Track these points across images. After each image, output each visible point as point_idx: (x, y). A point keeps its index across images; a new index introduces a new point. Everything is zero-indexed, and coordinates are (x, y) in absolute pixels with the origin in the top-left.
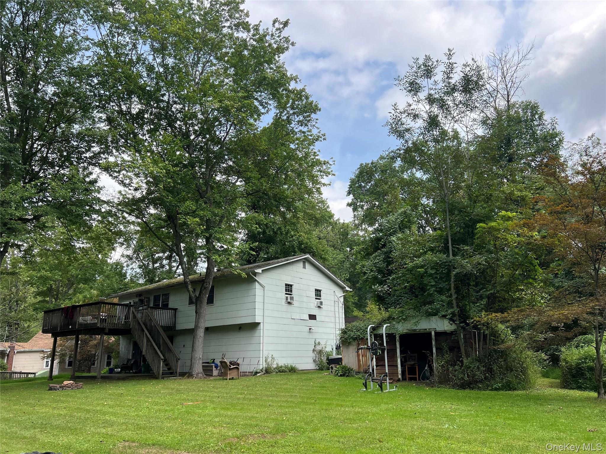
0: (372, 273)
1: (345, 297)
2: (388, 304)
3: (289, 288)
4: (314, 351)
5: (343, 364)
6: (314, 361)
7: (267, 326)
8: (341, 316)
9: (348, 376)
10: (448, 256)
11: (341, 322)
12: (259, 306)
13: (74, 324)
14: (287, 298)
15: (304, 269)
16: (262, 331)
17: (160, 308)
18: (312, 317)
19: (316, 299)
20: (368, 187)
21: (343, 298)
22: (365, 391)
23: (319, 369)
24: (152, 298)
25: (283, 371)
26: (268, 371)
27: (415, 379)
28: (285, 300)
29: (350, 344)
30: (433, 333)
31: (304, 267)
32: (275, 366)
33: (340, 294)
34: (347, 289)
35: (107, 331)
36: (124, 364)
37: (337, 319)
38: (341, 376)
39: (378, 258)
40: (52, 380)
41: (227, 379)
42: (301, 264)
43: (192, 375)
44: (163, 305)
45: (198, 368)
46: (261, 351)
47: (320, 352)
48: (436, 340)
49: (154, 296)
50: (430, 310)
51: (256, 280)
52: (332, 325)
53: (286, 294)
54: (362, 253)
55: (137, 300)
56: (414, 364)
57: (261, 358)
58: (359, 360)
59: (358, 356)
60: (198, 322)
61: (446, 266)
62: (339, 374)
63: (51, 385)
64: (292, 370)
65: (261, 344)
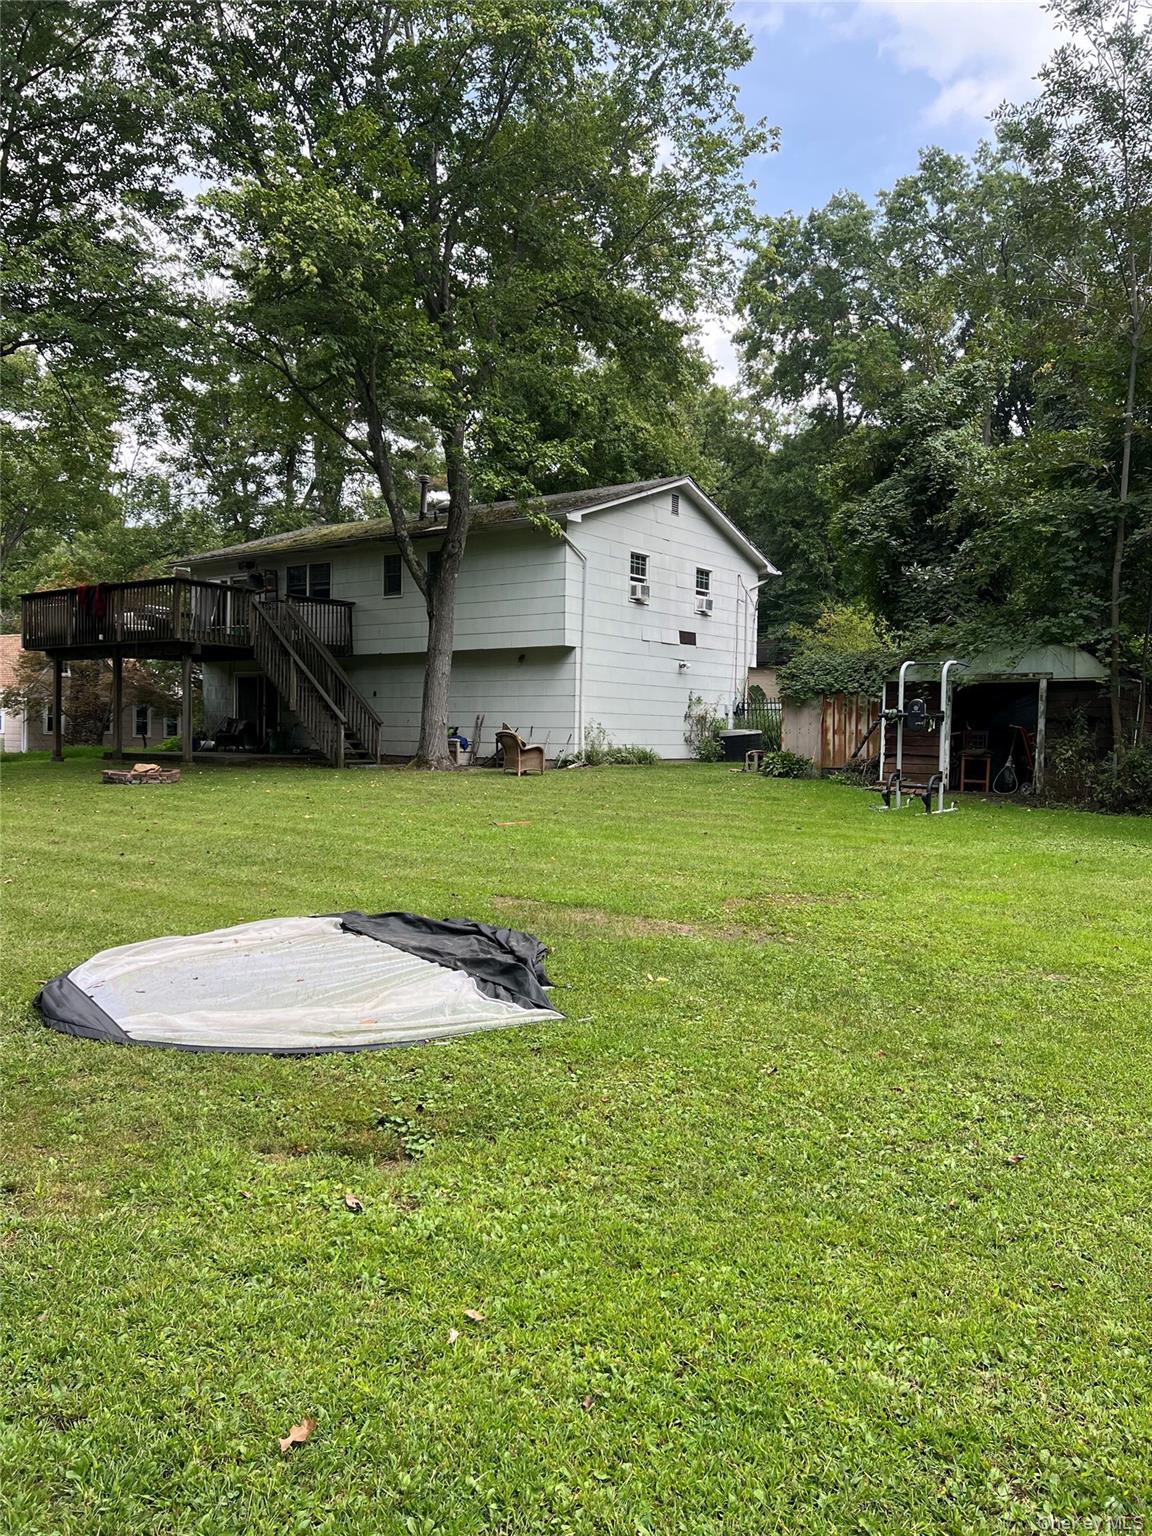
0: (875, 534)
1: (761, 591)
2: (909, 610)
3: (638, 563)
4: (687, 717)
5: (783, 748)
6: (688, 741)
7: (589, 657)
8: (749, 638)
9: (796, 777)
10: (1116, 494)
11: (749, 651)
12: (572, 606)
13: (109, 631)
14: (634, 590)
15: (674, 516)
16: (578, 666)
17: (307, 600)
18: (688, 638)
19: (698, 593)
20: (792, 290)
21: (756, 591)
22: (885, 812)
23: (700, 760)
24: (283, 574)
25: (624, 761)
26: (592, 760)
27: (980, 788)
28: (628, 594)
29: (804, 703)
30: (1043, 684)
31: (675, 511)
32: (605, 748)
33: (752, 582)
34: (771, 569)
35: (198, 651)
36: (221, 731)
37: (741, 644)
38: (780, 775)
39: (892, 492)
40: (62, 760)
41: (516, 774)
42: (668, 503)
43: (427, 762)
44: (314, 592)
45: (439, 747)
46: (577, 714)
47: (702, 720)
48: (1049, 701)
49: (289, 569)
50: (1054, 630)
51: (565, 541)
52: (730, 659)
53: (633, 579)
54: (841, 483)
55: (244, 576)
56: (983, 755)
57: (577, 730)
58: (824, 742)
59: (824, 731)
60: (437, 639)
61: (1110, 519)
62: (776, 773)
63: (110, 772)
64: (645, 760)
65: (577, 698)
